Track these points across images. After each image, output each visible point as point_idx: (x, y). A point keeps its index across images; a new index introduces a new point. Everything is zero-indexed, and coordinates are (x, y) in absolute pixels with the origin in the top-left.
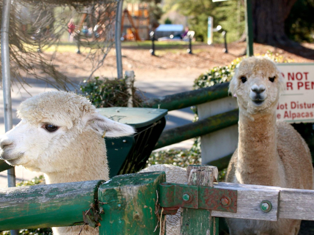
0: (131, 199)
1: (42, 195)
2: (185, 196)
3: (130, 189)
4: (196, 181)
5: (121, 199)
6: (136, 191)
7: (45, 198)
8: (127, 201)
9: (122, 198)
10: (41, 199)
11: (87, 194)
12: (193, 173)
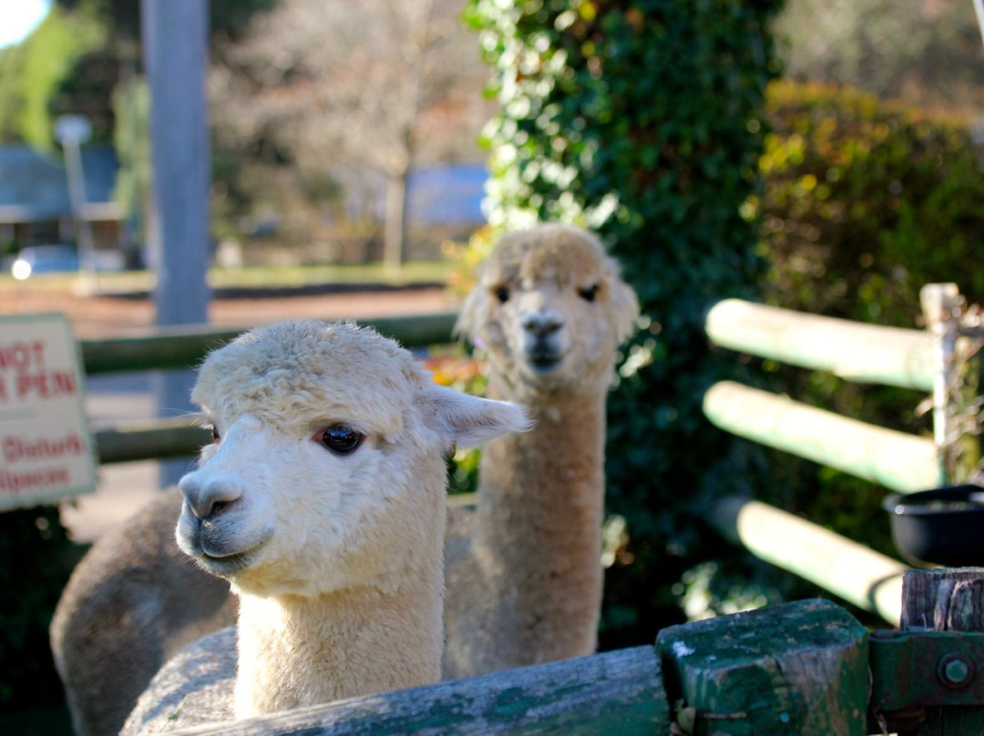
0: (821, 691)
1: (470, 718)
2: (954, 667)
3: (815, 661)
4: (971, 618)
5: (785, 696)
6: (834, 664)
7: (485, 725)
8: (807, 700)
9: (790, 693)
10: (471, 731)
11: (641, 695)
12: (962, 591)
